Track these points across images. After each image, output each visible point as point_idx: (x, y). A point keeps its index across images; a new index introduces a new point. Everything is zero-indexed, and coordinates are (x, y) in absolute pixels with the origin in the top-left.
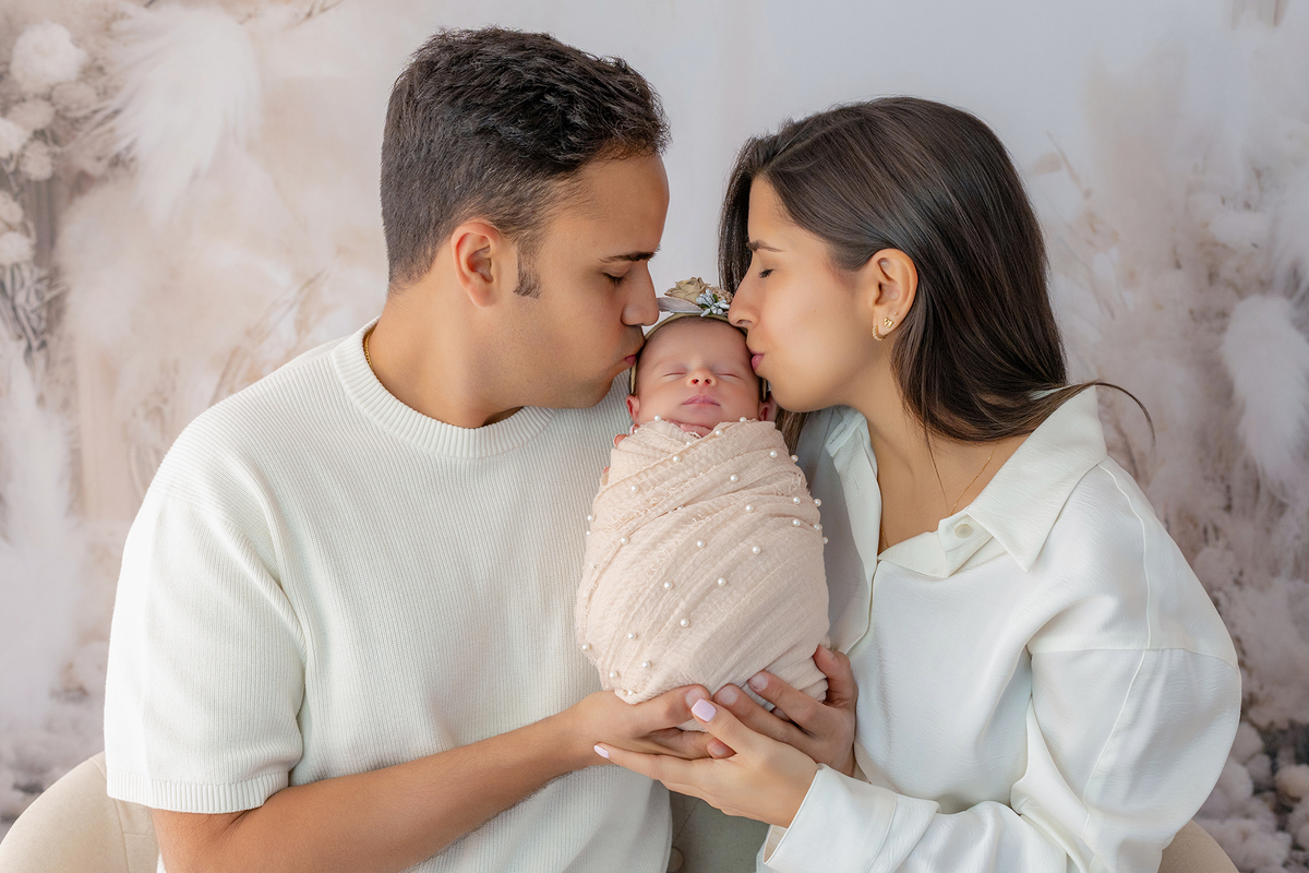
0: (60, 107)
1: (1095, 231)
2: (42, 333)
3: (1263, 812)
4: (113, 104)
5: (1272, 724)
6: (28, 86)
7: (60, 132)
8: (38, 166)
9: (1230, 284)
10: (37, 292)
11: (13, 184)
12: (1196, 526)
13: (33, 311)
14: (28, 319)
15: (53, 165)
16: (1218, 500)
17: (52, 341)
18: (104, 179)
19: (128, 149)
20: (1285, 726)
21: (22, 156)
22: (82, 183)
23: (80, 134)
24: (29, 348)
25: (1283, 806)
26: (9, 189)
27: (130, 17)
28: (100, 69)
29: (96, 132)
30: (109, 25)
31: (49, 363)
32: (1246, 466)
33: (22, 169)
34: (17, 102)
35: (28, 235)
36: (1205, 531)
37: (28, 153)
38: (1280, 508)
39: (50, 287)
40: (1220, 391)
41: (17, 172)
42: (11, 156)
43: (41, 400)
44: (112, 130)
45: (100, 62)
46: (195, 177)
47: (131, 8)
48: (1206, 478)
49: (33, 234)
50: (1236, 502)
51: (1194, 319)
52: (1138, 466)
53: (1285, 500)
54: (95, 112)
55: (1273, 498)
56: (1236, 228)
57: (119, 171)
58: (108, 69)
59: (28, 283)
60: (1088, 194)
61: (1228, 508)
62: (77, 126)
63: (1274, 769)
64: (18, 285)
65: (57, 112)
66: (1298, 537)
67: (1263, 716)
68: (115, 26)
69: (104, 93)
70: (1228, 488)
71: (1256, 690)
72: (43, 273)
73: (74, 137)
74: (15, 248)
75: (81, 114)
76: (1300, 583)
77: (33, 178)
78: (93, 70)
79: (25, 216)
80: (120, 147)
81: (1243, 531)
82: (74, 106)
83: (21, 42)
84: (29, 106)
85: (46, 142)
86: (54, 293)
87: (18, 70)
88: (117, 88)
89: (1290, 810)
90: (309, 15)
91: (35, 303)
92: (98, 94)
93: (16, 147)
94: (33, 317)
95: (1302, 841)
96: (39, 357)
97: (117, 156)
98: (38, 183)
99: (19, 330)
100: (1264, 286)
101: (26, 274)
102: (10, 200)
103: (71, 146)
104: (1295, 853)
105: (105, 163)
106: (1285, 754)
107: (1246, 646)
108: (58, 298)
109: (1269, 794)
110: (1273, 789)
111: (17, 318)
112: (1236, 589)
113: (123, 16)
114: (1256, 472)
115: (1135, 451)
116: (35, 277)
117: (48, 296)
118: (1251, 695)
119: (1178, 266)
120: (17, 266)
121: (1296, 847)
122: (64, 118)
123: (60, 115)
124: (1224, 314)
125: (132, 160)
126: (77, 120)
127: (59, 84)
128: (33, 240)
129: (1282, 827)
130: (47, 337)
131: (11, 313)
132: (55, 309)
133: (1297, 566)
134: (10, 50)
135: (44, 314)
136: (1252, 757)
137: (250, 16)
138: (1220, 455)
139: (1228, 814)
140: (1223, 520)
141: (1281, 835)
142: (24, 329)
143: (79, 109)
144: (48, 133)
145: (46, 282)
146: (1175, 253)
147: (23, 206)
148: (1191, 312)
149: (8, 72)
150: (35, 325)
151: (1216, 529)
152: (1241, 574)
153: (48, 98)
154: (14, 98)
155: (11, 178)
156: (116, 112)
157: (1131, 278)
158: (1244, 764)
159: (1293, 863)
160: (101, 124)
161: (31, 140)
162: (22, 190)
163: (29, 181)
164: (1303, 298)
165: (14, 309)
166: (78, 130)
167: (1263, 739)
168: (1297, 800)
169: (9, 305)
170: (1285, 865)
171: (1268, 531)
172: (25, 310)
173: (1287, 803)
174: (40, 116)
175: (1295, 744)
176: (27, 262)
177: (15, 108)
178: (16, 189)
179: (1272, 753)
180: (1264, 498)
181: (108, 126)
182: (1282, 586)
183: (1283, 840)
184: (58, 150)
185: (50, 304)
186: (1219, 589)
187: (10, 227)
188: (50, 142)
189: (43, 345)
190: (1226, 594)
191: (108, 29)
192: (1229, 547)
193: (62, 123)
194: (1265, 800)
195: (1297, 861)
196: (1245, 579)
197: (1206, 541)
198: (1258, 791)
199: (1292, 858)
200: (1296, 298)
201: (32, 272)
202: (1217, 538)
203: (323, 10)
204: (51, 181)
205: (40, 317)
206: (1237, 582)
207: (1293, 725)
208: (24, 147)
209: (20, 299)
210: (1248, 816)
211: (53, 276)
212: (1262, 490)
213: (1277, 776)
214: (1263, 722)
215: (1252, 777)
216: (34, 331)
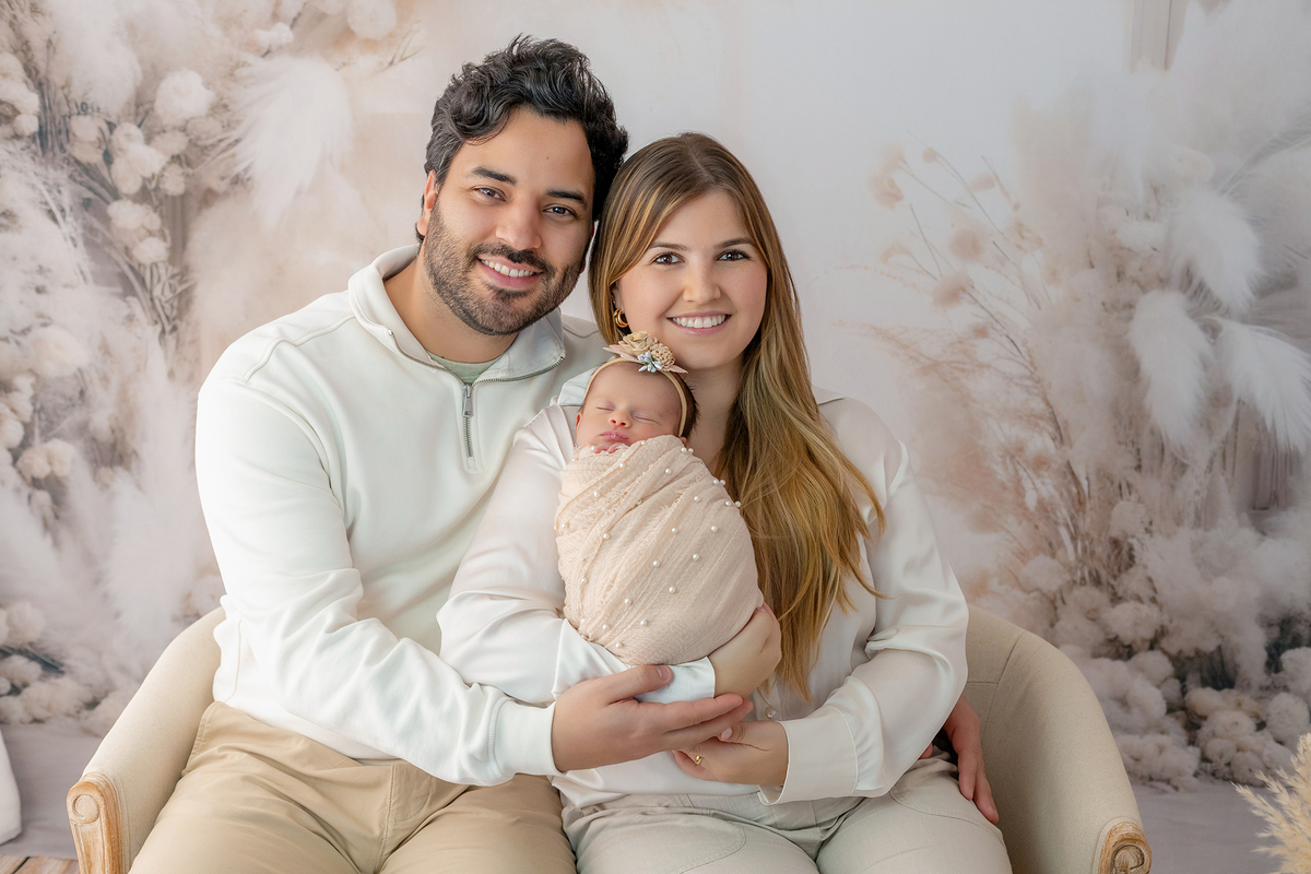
0: (192, 137)
1: (1023, 238)
2: (174, 319)
3: (1175, 726)
4: (235, 135)
5: (1180, 652)
6: (167, 121)
7: (192, 157)
8: (174, 184)
9: (1135, 281)
10: (170, 286)
11: (154, 199)
12: (1112, 482)
13: (167, 302)
14: (163, 308)
15: (186, 183)
16: (1130, 461)
17: (182, 326)
18: (226, 194)
19: (246, 170)
20: (1192, 654)
21: (162, 176)
22: (208, 197)
23: (209, 159)
24: (163, 331)
25: (1193, 723)
26: (151, 203)
27: (250, 65)
28: (225, 107)
29: (221, 157)
30: (232, 72)
31: (178, 344)
32: (1152, 433)
33: (161, 186)
34: (159, 133)
35: (165, 240)
36: (1120, 488)
37: (166, 174)
38: (1182, 468)
39: (181, 282)
40: (1131, 371)
41: (157, 189)
42: (153, 175)
43: (171, 374)
44: (233, 155)
45: (225, 101)
46: (298, 192)
47: (250, 58)
48: (1120, 443)
49: (169, 239)
50: (1145, 463)
51: (1106, 310)
52: (1063, 432)
53: (1186, 462)
54: (221, 141)
55: (1176, 459)
56: (1139, 234)
57: (238, 188)
58: (231, 107)
59: (164, 278)
60: (1016, 207)
61: (1139, 468)
62: (206, 152)
63: (1184, 691)
64: (155, 281)
65: (190, 141)
66: (1197, 493)
67: (1173, 645)
68: (237, 72)
69: (228, 126)
70: (1138, 450)
71: (1166, 623)
72: (176, 271)
73: (204, 161)
74: (152, 251)
75: (210, 142)
76: (1200, 531)
77: (170, 194)
78: (220, 107)
79: (163, 224)
80: (239, 169)
81: (1151, 487)
82: (204, 136)
83: (164, 84)
84: (168, 135)
85: (181, 165)
86: (185, 286)
87: (160, 107)
88: (238, 122)
89: (1199, 727)
90: (391, 63)
91: (168, 294)
92: (223, 127)
93: (157, 169)
94: (167, 306)
95: (1209, 754)
96: (171, 339)
97: (237, 176)
98: (173, 198)
99: (155, 317)
100: (1163, 282)
101: (162, 271)
102: (151, 211)
103: (200, 169)
104: (1204, 765)
105: (227, 181)
106: (1193, 678)
107: (1157, 585)
108: (187, 291)
109: (1179, 713)
110: (1184, 708)
111: (154, 307)
112: (1148, 536)
113: (244, 64)
114: (1161, 438)
115: (1059, 419)
116: (170, 274)
117: (179, 290)
118: (1162, 626)
119: (1092, 267)
120: (156, 264)
121: (1204, 759)
122: (196, 145)
123: (192, 143)
124: (1130, 306)
125: (248, 179)
126: (206, 147)
127: (192, 118)
128: (169, 244)
129: (1192, 742)
130: (177, 322)
131: (149, 303)
132: (184, 300)
133: (1198, 517)
134: (155, 91)
135: (176, 304)
136: (1166, 680)
137: (344, 64)
138: (1131, 423)
139: (1146, 731)
140: (1134, 478)
141: (1191, 749)
142: (159, 316)
143: (207, 138)
144: (183, 158)
145: (178, 278)
146: (1089, 256)
147: (162, 217)
148: (1103, 304)
149: (152, 109)
150: (168, 313)
151: (1129, 486)
152: (1151, 523)
153: (184, 130)
154: (157, 129)
155: (152, 194)
156: (237, 141)
157: (1053, 276)
158: (1158, 687)
159: (1202, 772)
160: (224, 151)
161: (169, 163)
162: (161, 203)
163: (166, 196)
164: (1195, 293)
165: (152, 300)
166: (208, 155)
167: (1174, 665)
168: (1205, 718)
169: (148, 296)
170: (1196, 775)
171: (1173, 487)
172: (160, 301)
173: (1196, 721)
174: (177, 144)
175: (1201, 670)
176: (163, 262)
177: (157, 138)
178: (156, 203)
179: (1181, 677)
180: (1168, 459)
181: (230, 152)
182: (1185, 535)
183: (1194, 752)
184: (190, 171)
185: (180, 294)
186: (1133, 537)
187: (151, 233)
188: (184, 165)
189: (175, 329)
190: (1138, 540)
191: (232, 75)
192: (1140, 501)
193: (194, 149)
194: (1177, 718)
195: (1206, 772)
196: (1154, 528)
197: (1121, 495)
198: (1170, 710)
199: (1201, 769)
200: (1190, 292)
201: (167, 270)
202: (1130, 493)
203: (403, 59)
204: (184, 196)
205: (172, 306)
206: (1148, 531)
207: (1198, 652)
208: (164, 169)
209: (157, 292)
210: (1163, 733)
211: (183, 273)
212: (1166, 452)
213: (1186, 698)
214: (1173, 651)
215: (1165, 698)
216: (167, 317)
